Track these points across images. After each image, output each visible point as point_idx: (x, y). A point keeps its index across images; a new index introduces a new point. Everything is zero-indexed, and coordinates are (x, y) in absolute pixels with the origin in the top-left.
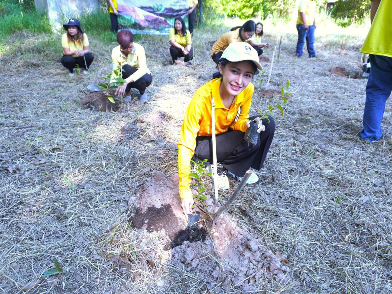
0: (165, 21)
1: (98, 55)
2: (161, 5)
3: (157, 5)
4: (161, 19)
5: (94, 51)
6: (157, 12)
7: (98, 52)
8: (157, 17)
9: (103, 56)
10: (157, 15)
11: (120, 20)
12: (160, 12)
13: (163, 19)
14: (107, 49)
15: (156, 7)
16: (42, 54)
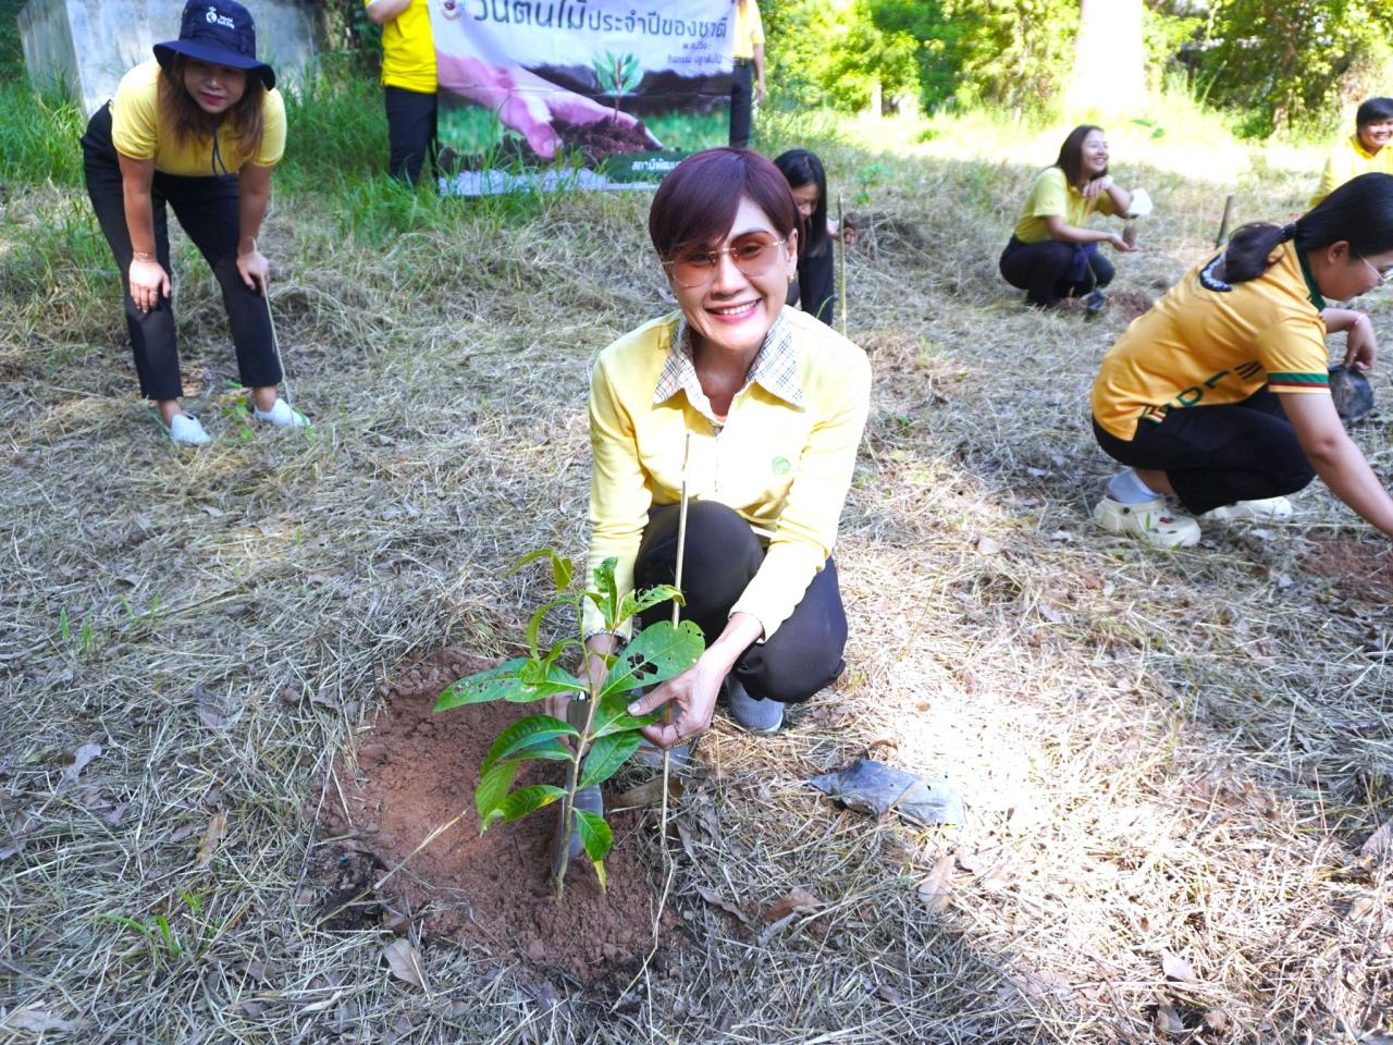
0: (639, 129)
1: (335, 300)
2: (629, 60)
3: (611, 59)
4: (624, 123)
5: (313, 280)
6: (612, 93)
7: (332, 287)
8: (611, 111)
9: (364, 305)
10: (608, 102)
11: (449, 127)
12: (623, 91)
13: (633, 120)
14: (378, 269)
15: (609, 68)
16: (35, 304)
